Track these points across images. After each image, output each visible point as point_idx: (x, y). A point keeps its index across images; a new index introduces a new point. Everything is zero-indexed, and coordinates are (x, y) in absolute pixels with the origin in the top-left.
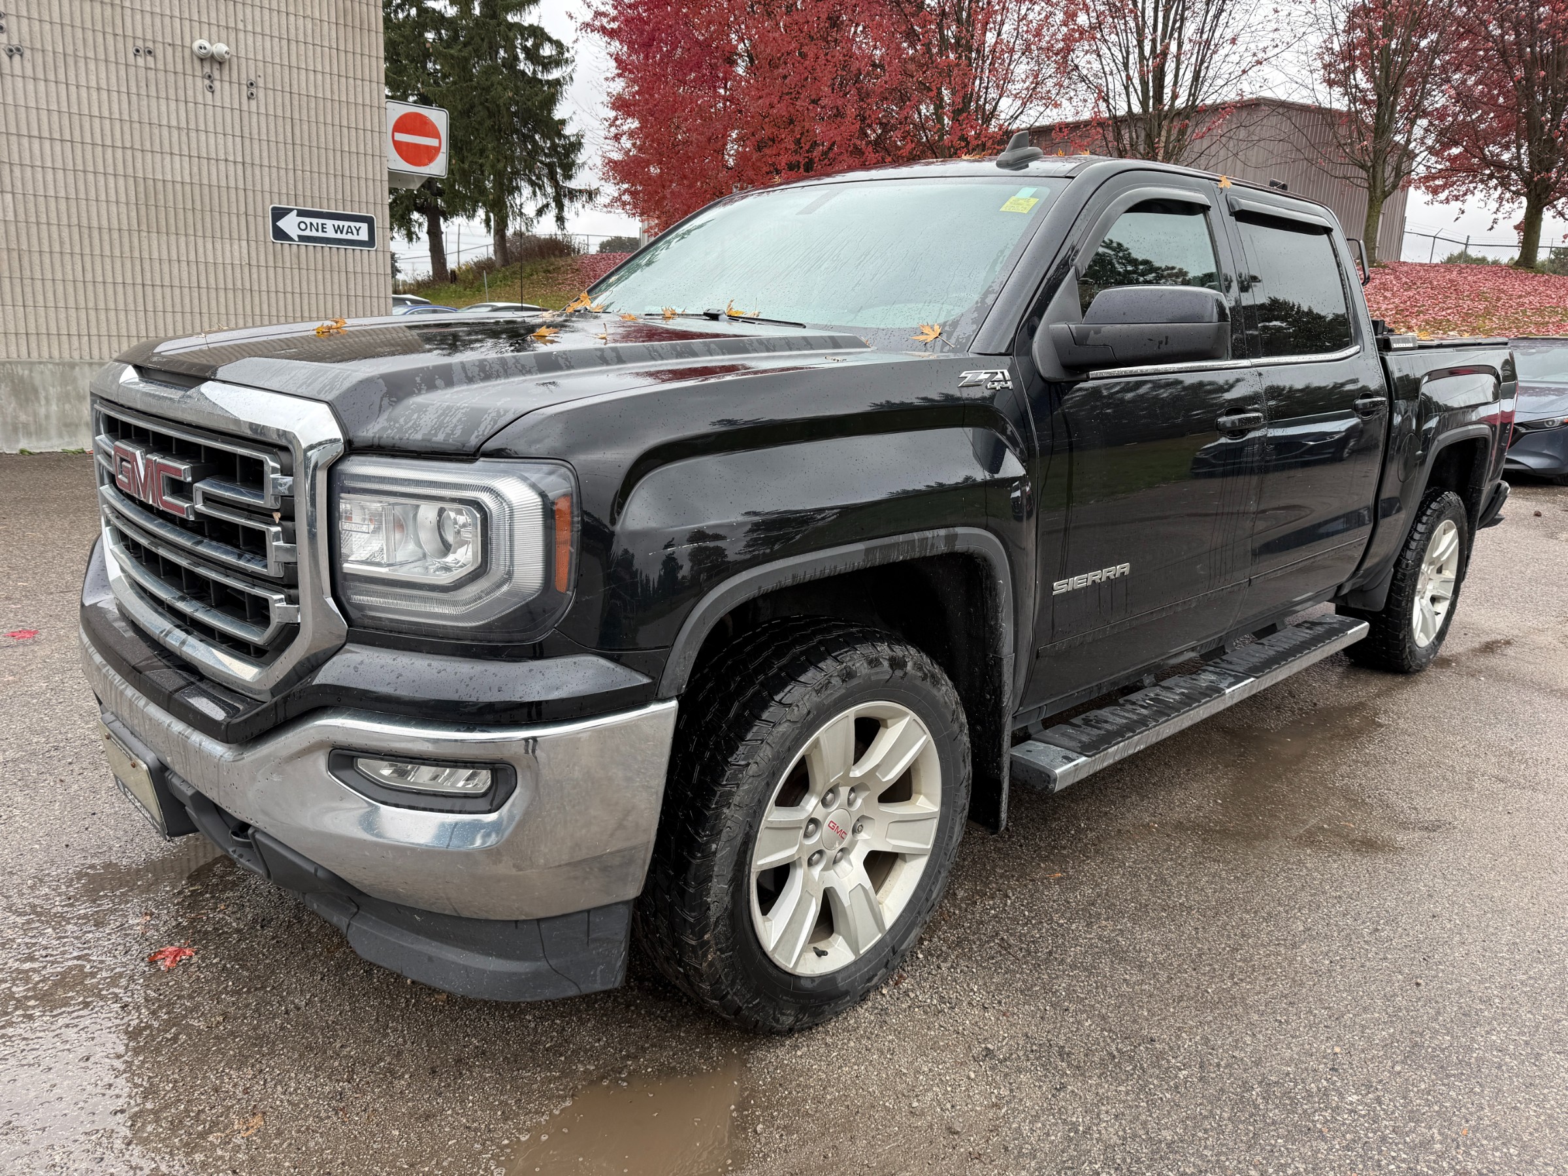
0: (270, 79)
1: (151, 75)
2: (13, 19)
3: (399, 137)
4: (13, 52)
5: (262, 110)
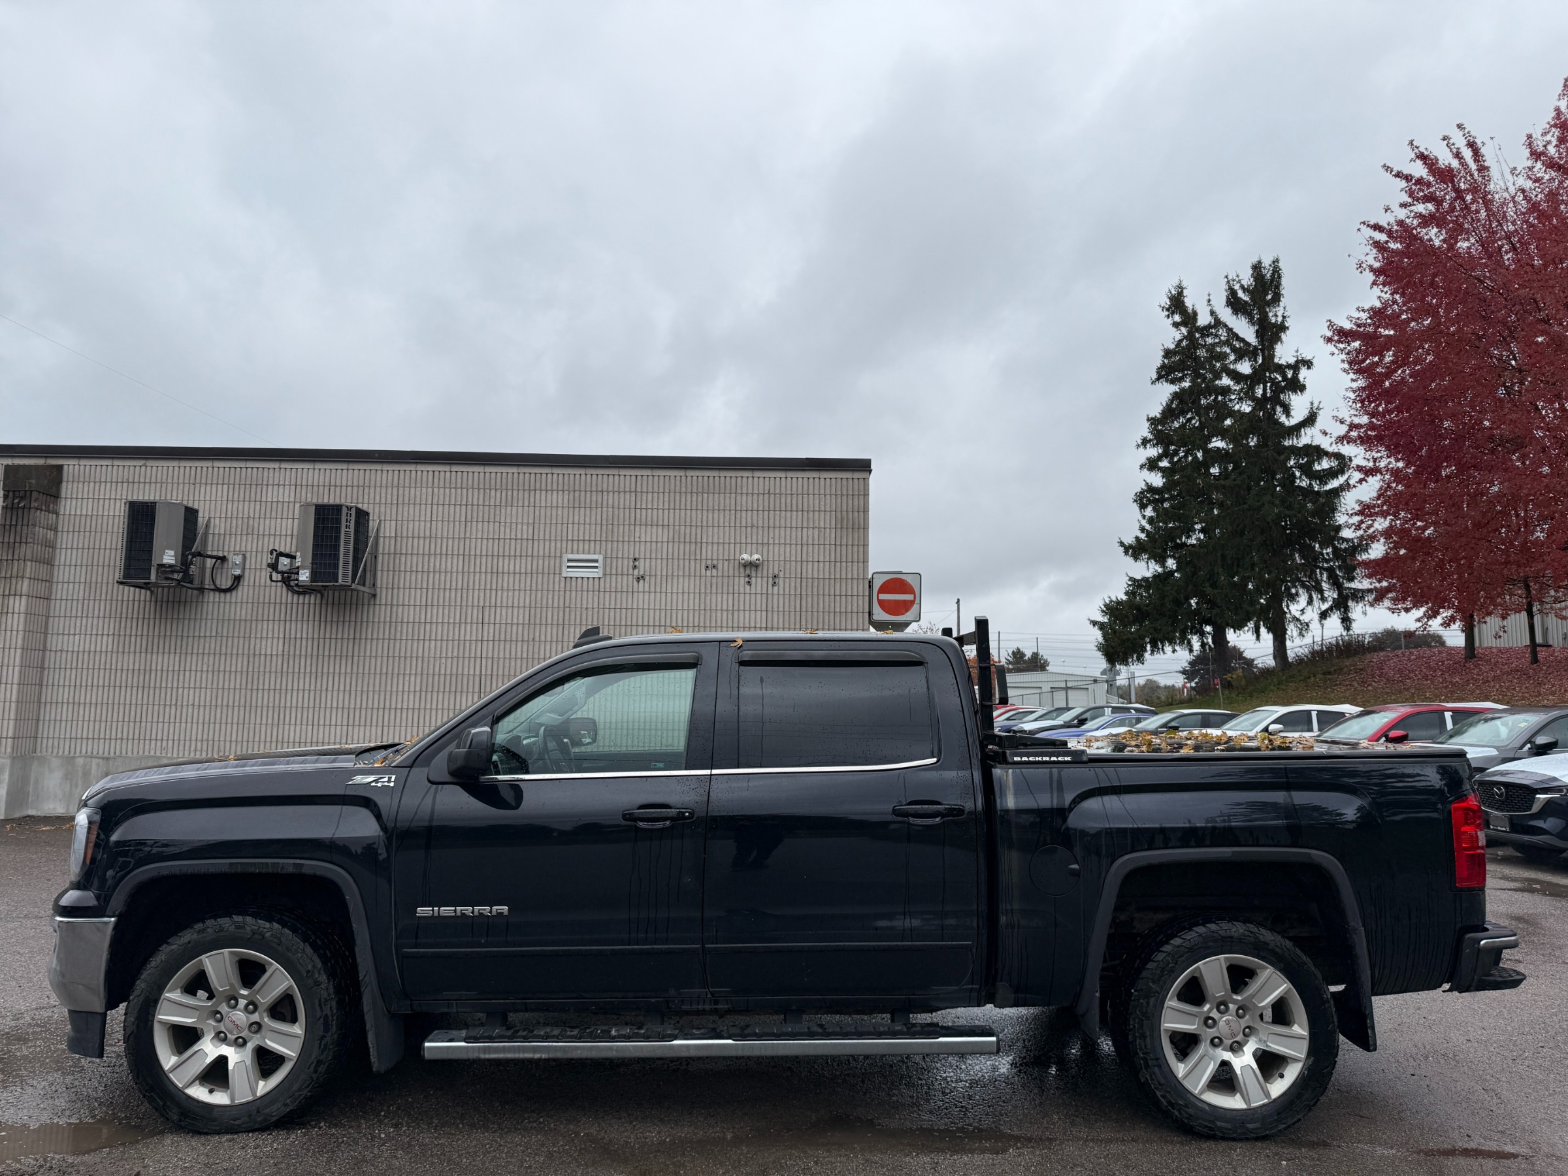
0: (787, 571)
1: (714, 580)
2: (642, 561)
3: (883, 597)
4: (640, 579)
5: (781, 592)
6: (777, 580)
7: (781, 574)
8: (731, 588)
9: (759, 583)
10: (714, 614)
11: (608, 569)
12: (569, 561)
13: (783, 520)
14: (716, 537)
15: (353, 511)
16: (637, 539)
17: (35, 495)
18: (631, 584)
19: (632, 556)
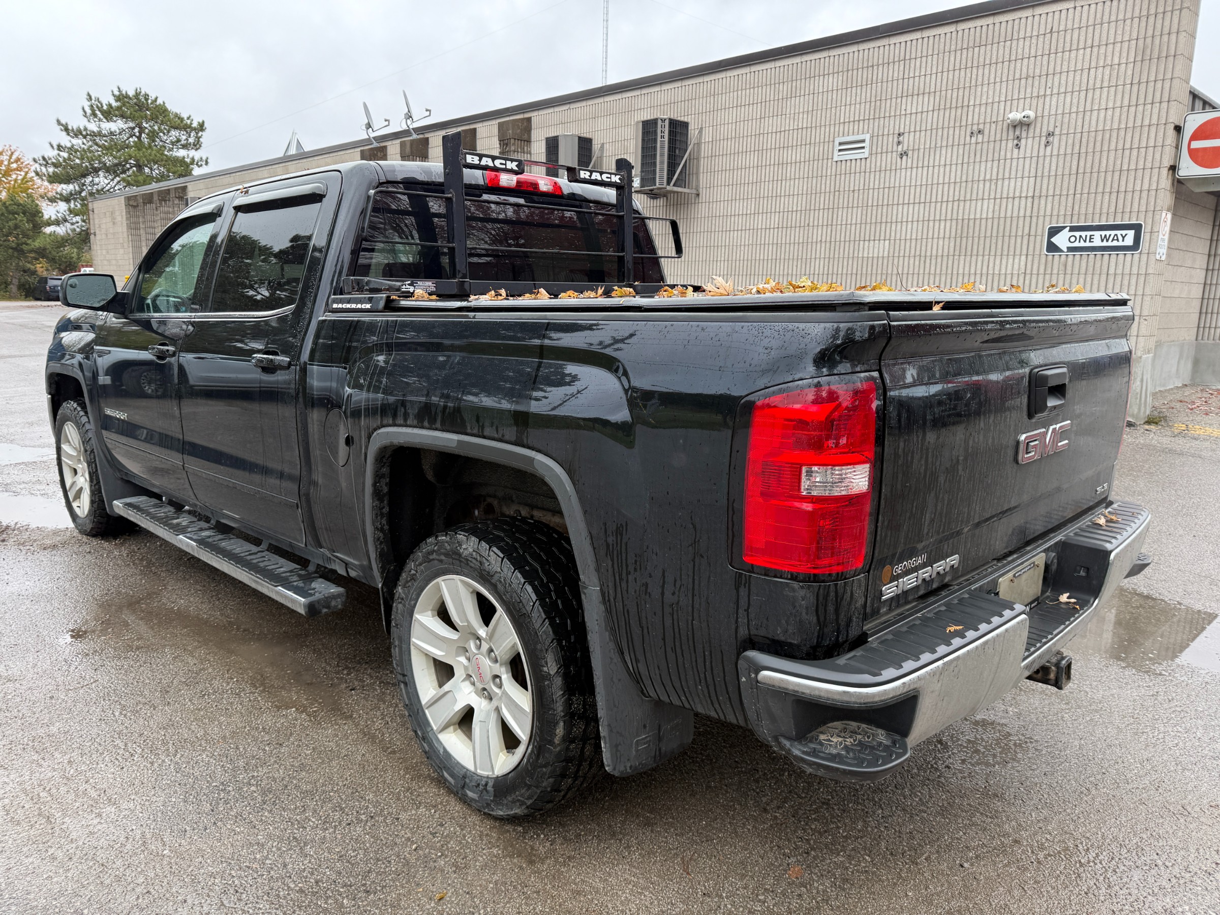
0: (1065, 127)
1: (979, 146)
2: (906, 135)
3: (1196, 145)
4: (903, 154)
5: (1055, 153)
6: (1051, 139)
7: (1057, 132)
8: (996, 155)
9: (1030, 144)
10: (975, 186)
11: (874, 149)
12: (840, 144)
13: (1065, 63)
14: (984, 97)
15: (667, 122)
16: (903, 112)
17: (512, 141)
18: (894, 162)
19: (897, 132)
